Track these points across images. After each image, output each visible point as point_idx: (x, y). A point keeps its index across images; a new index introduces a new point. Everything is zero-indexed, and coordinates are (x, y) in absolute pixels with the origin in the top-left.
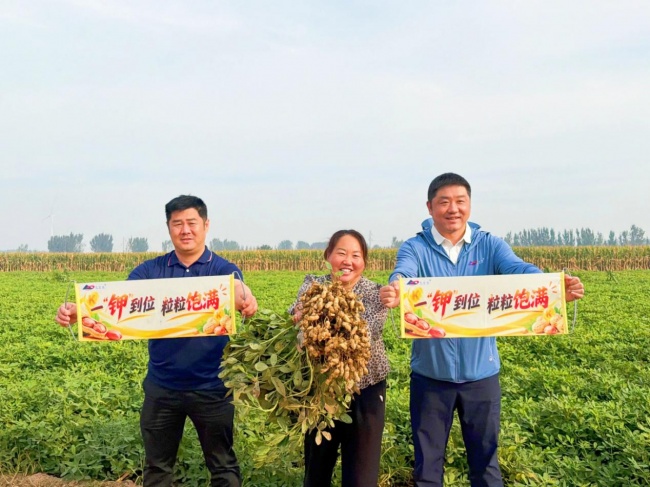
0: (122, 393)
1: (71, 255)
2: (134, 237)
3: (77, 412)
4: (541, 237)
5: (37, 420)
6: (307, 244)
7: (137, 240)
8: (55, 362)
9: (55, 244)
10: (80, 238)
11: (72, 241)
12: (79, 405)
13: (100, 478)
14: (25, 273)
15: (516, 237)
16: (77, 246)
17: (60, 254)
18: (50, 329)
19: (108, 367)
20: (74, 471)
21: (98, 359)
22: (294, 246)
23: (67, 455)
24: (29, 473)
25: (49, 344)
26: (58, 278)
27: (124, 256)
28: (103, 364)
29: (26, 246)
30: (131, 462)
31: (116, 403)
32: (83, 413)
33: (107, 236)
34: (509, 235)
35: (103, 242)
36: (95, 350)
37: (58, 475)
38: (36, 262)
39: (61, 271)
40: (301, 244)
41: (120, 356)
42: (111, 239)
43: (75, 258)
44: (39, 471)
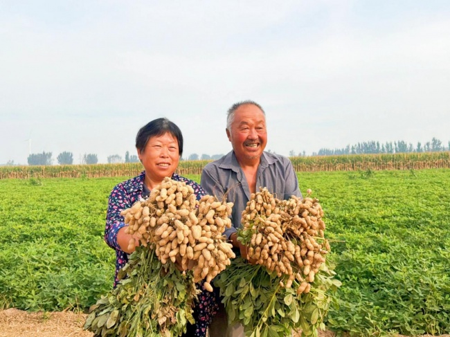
0: (68, 256)
1: (43, 167)
2: (88, 154)
3: (37, 269)
4: (370, 147)
5: (10, 275)
6: (209, 156)
7: (89, 156)
8: (26, 238)
9: (32, 159)
10: (50, 155)
11: (45, 157)
12: (37, 264)
13: (51, 310)
14: (11, 180)
15: (353, 148)
16: (48, 160)
17: (36, 166)
18: (23, 217)
19: (61, 240)
20: (34, 305)
21: (54, 235)
22: (200, 158)
23: (30, 296)
24: (5, 308)
25: (21, 226)
26: (33, 183)
27: (80, 166)
28: (58, 239)
29: (13, 162)
30: (71, 299)
31: (63, 263)
32: (41, 270)
33: (68, 154)
34: (348, 147)
35: (66, 157)
36: (52, 229)
37: (23, 309)
38: (19, 172)
39: (35, 178)
40: (204, 156)
41: (69, 233)
42: (72, 156)
43: (46, 169)
44: (11, 307)
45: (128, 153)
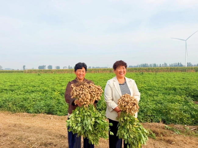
0: (44, 97)
1: (43, 70)
2: (57, 66)
3: (34, 101)
4: (145, 65)
5: (25, 102)
7: (57, 67)
8: (33, 92)
9: (40, 67)
10: (45, 66)
11: (44, 67)
12: (34, 100)
13: (37, 113)
14: (33, 74)
15: (139, 65)
16: (45, 68)
17: (40, 70)
18: (33, 85)
19: (43, 92)
20: (32, 112)
21: (41, 91)
22: (92, 68)
23: (31, 109)
24: (23, 112)
25: (31, 88)
26: (39, 75)
27: (54, 70)
28: (42, 92)
30: (43, 110)
31: (42, 99)
32: (35, 101)
33: (51, 66)
34: (138, 65)
35: (50, 67)
36: (41, 89)
37: (29, 113)
38: (35, 71)
39: (40, 74)
40: (93, 67)
41: (46, 91)
43: (44, 70)
44: (25, 112)
45: (69, 66)
